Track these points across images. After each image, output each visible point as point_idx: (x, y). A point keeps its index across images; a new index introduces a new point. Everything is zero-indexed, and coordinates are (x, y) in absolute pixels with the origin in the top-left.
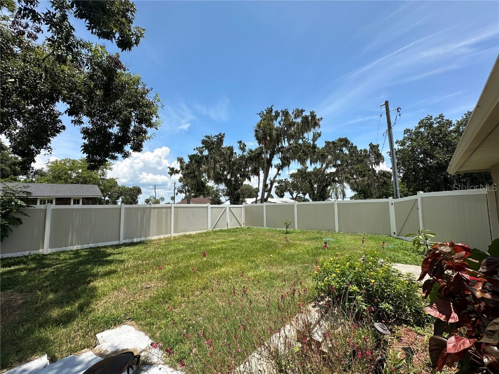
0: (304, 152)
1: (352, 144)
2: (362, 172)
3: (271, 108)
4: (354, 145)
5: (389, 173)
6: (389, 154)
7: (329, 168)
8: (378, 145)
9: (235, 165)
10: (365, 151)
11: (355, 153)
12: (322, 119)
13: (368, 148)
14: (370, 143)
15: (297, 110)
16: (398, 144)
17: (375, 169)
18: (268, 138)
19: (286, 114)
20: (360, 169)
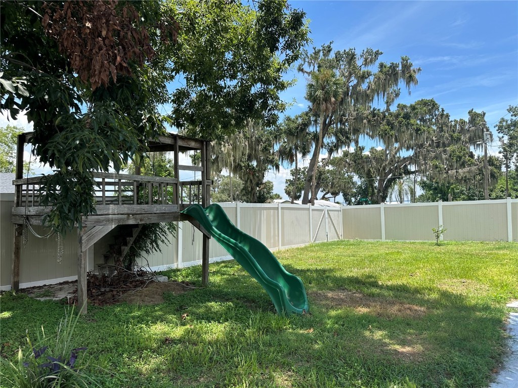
0: (389, 123)
1: (443, 111)
2: (460, 158)
3: (329, 47)
4: (445, 113)
5: (497, 159)
6: (497, 128)
7: (404, 150)
8: (484, 114)
9: (259, 142)
10: (463, 122)
11: (447, 126)
12: (419, 70)
13: (467, 118)
14: (470, 109)
15: (369, 52)
16: (512, 113)
17: (474, 153)
18: (333, 99)
19: (351, 57)
20: (458, 153)
